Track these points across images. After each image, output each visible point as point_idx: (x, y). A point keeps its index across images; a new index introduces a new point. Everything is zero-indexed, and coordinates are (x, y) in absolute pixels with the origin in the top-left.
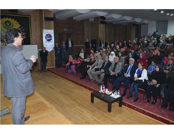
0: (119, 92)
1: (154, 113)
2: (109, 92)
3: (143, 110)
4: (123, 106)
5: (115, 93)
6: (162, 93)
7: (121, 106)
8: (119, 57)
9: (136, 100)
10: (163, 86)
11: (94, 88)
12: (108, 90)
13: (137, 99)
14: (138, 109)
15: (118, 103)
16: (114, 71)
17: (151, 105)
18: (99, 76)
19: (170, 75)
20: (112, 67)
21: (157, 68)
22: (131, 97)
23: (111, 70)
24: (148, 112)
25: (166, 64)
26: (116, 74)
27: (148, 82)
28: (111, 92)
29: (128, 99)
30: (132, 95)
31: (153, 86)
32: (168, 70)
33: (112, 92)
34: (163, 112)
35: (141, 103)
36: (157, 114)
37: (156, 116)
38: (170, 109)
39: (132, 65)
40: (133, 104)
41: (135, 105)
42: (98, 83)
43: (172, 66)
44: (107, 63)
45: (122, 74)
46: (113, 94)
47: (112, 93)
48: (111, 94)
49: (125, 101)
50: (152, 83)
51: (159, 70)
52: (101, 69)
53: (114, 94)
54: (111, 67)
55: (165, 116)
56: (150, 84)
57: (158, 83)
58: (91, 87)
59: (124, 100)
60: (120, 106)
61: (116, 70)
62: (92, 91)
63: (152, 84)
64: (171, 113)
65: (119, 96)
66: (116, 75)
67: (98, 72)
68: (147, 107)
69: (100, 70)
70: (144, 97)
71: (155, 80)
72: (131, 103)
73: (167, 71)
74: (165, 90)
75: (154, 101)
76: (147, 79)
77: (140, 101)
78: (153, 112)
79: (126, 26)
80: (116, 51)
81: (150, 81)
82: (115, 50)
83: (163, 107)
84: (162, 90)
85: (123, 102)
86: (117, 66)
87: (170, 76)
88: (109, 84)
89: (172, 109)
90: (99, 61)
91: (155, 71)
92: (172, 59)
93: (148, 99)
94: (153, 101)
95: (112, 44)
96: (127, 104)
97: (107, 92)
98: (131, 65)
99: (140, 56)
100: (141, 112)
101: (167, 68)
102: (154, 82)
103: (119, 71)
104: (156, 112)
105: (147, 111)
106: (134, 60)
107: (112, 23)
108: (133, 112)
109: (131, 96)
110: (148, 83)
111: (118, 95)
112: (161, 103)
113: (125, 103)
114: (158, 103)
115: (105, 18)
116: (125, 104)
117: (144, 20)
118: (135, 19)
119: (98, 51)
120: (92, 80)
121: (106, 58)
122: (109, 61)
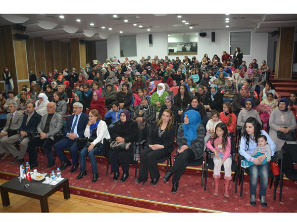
0: (59, 172)
1: (129, 195)
2: (39, 174)
3: (109, 196)
4: (71, 195)
5: (52, 175)
6: (137, 158)
7: (69, 197)
8: (54, 102)
9: (95, 179)
10: (137, 146)
11: (10, 172)
12: (38, 172)
13: (97, 176)
14: (100, 195)
15: (62, 191)
16: (46, 130)
17: (122, 183)
18: (17, 144)
19: (146, 124)
20: (42, 123)
21: (122, 117)
22: (86, 175)
23: (41, 128)
24: (118, 198)
25: (138, 107)
26: (50, 136)
27: (111, 142)
28: (43, 175)
29: (79, 180)
30: (86, 171)
31: (120, 149)
32: (142, 116)
33: (46, 174)
34: (143, 190)
35: (103, 182)
36: (134, 196)
37: (132, 200)
38: (152, 181)
39: (79, 116)
40: (89, 189)
41: (94, 189)
42: (18, 158)
43: (147, 108)
44: (33, 117)
45: (62, 134)
46: (47, 178)
47: (46, 176)
48: (44, 180)
49: (75, 185)
50: (118, 143)
51: (125, 120)
52: (20, 130)
53: (50, 177)
54: (40, 125)
55: (146, 196)
56: (113, 146)
57: (126, 142)
58: (4, 171)
59: (71, 185)
60: (67, 197)
61: (51, 129)
62: (6, 179)
63: (118, 145)
64: (155, 187)
65: (60, 179)
66: (52, 138)
67: (15, 137)
68: (116, 187)
69: (18, 132)
70: (107, 170)
71: (121, 138)
72: (87, 187)
73: (141, 119)
74: (140, 151)
75: (125, 175)
76: (108, 137)
77: (102, 180)
78: (125, 195)
79: (69, 44)
80: (51, 91)
81: (113, 140)
82: (49, 90)
83: (141, 181)
84: (136, 153)
85: (71, 188)
86: (53, 121)
87: (145, 127)
88: (41, 157)
89: (155, 180)
90: (14, 114)
91: (120, 121)
92: (146, 98)
93: (115, 174)
94: (123, 175)
95: (44, 78)
96: (78, 190)
97: (35, 175)
98: (77, 116)
99: (94, 97)
100: (106, 200)
101: (140, 113)
102: (120, 140)
103: (57, 130)
104: (132, 194)
105: (116, 195)
106: (81, 105)
107: (41, 37)
108: (92, 204)
109: (85, 173)
110: (111, 144)
111: (58, 177)
112: (138, 174)
113: (75, 190)
114: (132, 175)
115: (25, 27)
116: (75, 192)
117: (99, 33)
118: (83, 32)
119: (13, 94)
120: (5, 154)
121: (29, 107)
122: (35, 112)
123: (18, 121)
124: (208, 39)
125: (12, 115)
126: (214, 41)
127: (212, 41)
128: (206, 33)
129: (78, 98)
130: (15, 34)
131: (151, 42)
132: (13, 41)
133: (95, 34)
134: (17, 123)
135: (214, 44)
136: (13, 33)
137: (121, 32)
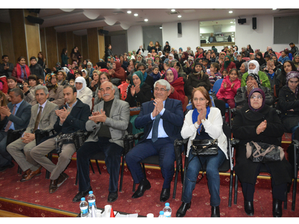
66: (117, 142)
86: (114, 112)
99: (169, 76)
117: (120, 22)
118: (104, 19)
119: (35, 81)
120: (31, 171)
121: (68, 94)
122: (79, 101)
123: (49, 117)
124: (248, 27)
125: (41, 108)
126: (256, 28)
127: (253, 28)
128: (245, 19)
129: (139, 79)
130: (27, 16)
131: (180, 32)
132: (25, 25)
133: (116, 24)
134: (48, 120)
135: (255, 32)
136: (24, 16)
137: (146, 20)
